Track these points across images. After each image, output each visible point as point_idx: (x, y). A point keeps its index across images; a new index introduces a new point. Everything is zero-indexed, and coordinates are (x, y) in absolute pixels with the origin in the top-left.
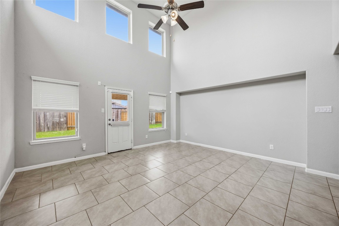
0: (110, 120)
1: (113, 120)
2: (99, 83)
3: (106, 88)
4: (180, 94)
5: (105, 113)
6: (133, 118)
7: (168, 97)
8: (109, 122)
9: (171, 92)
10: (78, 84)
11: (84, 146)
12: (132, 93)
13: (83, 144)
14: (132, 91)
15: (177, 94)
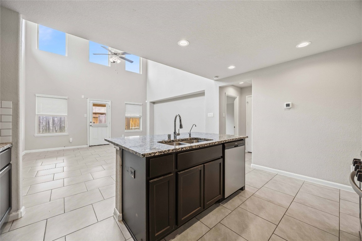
0: (91, 122)
1: (94, 123)
2: (83, 97)
3: (88, 100)
4: (154, 103)
5: (87, 117)
6: (110, 121)
7: (144, 106)
8: (90, 124)
9: (146, 101)
10: (66, 97)
11: (71, 140)
12: (109, 103)
13: (70, 139)
14: (110, 102)
15: (151, 103)
